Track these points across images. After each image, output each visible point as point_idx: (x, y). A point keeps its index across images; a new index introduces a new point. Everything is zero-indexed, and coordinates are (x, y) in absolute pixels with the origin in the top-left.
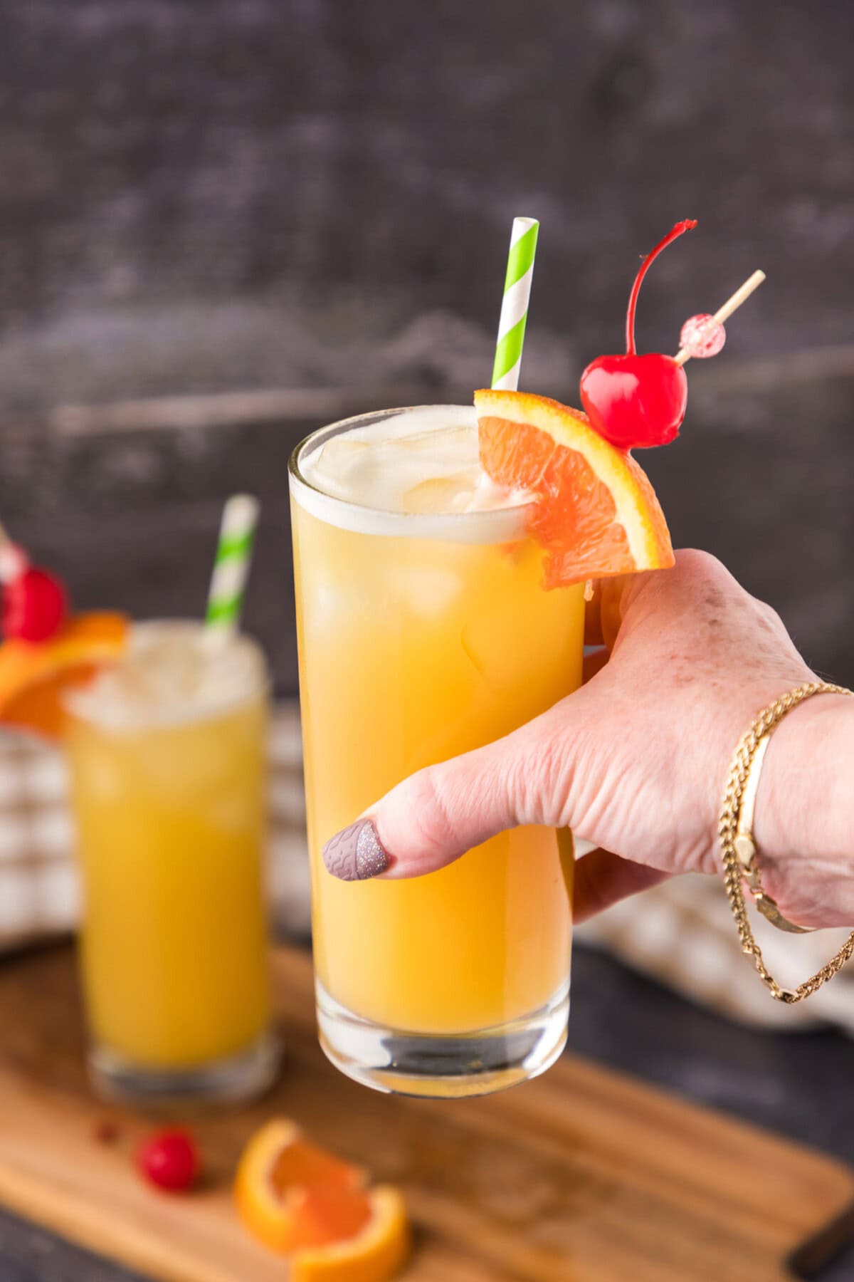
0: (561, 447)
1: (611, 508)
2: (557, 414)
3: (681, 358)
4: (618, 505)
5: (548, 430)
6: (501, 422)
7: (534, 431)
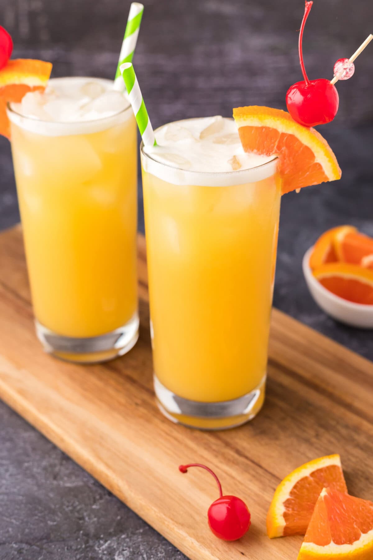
0: (283, 134)
1: (312, 156)
2: (278, 120)
3: (333, 81)
4: (316, 154)
5: (275, 127)
6: (251, 128)
7: (267, 128)
